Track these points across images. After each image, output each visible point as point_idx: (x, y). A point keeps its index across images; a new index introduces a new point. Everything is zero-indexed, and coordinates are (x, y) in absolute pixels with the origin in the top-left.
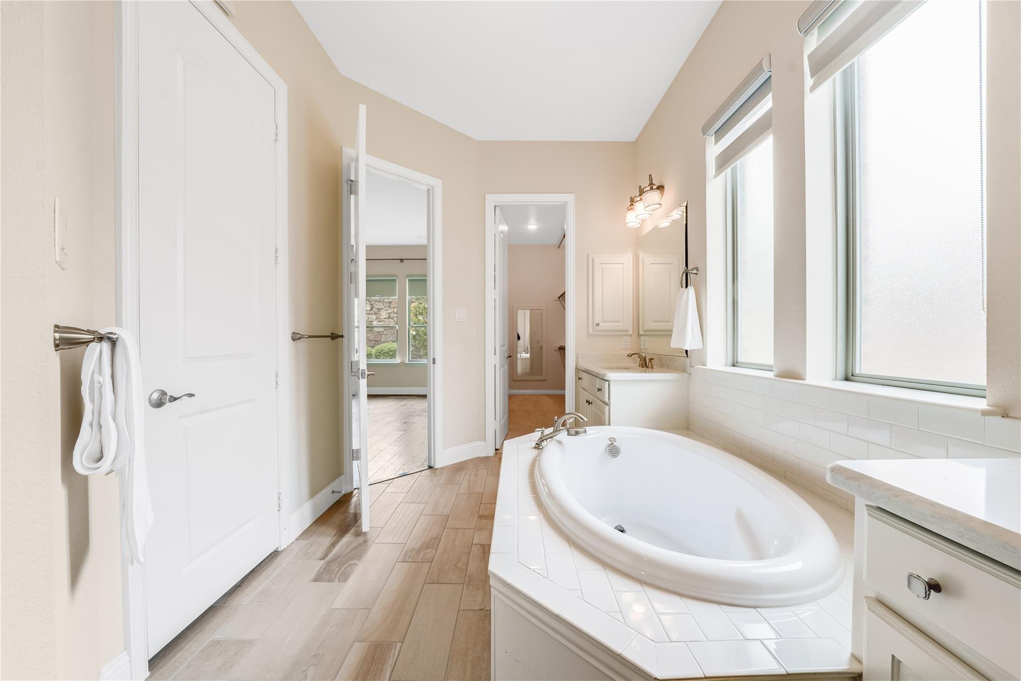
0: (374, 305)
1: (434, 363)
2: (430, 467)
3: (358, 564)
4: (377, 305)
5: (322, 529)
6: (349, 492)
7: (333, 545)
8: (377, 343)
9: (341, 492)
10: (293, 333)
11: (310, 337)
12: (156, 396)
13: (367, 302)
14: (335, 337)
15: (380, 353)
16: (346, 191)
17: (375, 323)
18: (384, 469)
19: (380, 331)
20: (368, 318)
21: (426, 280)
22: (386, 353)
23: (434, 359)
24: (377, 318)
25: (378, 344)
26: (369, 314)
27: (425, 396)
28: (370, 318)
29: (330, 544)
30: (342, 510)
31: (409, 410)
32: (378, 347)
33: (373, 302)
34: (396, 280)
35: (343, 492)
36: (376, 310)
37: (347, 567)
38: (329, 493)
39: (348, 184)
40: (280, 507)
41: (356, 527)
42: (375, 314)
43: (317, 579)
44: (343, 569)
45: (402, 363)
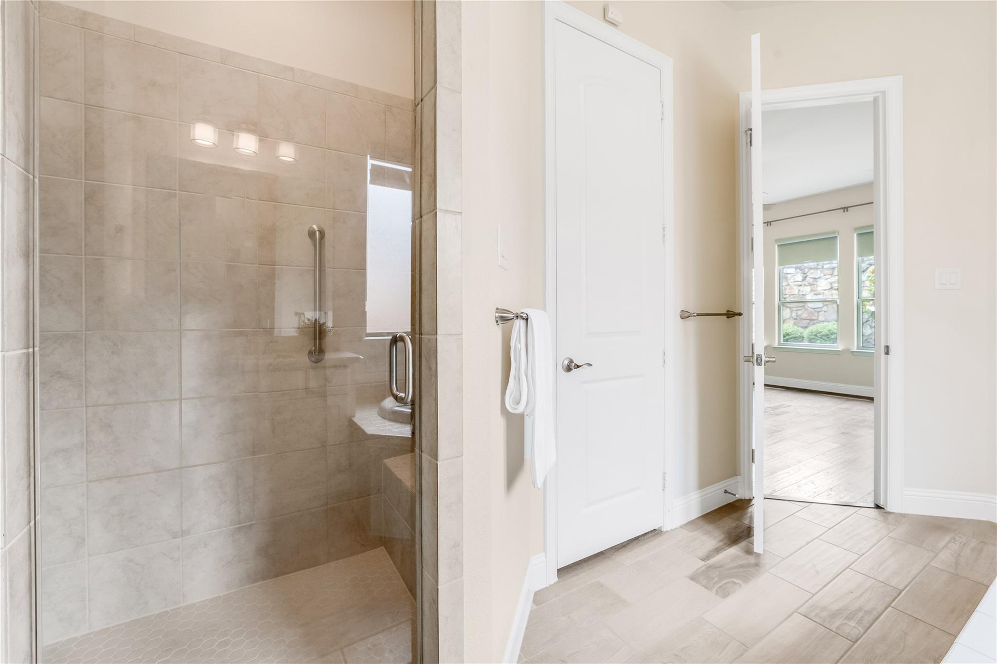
0: (808, 274)
1: (887, 353)
2: (878, 507)
3: (743, 585)
4: (812, 273)
5: (708, 527)
6: (747, 498)
7: (718, 550)
8: (812, 322)
9: (735, 495)
10: (682, 311)
11: (699, 315)
12: (566, 362)
13: (798, 271)
14: (731, 315)
15: (816, 336)
16: (744, 143)
17: (809, 297)
18: (799, 486)
19: (816, 307)
20: (799, 291)
21: (873, 232)
22: (824, 336)
23: (887, 347)
24: (812, 290)
25: (814, 324)
26: (801, 285)
27: (871, 399)
28: (803, 291)
29: (714, 548)
30: (735, 515)
31: (854, 417)
32: (813, 328)
33: (806, 270)
34: (836, 237)
35: (737, 496)
36: (811, 280)
37: (729, 582)
38: (720, 491)
39: (747, 135)
40: (664, 486)
41: (748, 542)
42: (810, 285)
43: (693, 578)
44: (724, 582)
45: (847, 351)
